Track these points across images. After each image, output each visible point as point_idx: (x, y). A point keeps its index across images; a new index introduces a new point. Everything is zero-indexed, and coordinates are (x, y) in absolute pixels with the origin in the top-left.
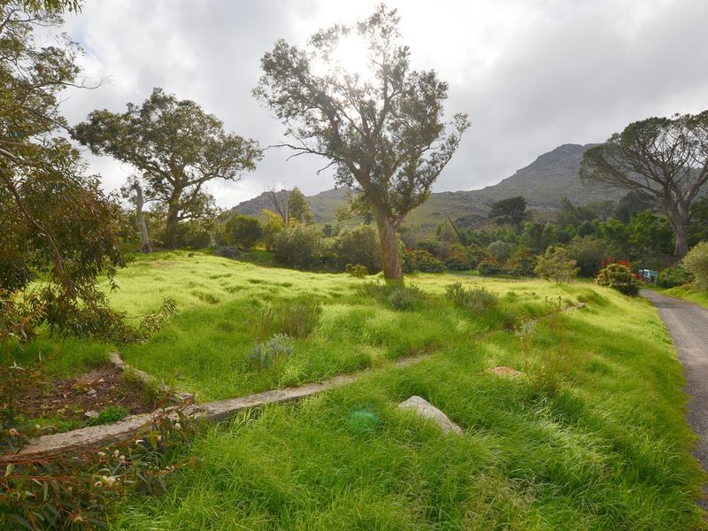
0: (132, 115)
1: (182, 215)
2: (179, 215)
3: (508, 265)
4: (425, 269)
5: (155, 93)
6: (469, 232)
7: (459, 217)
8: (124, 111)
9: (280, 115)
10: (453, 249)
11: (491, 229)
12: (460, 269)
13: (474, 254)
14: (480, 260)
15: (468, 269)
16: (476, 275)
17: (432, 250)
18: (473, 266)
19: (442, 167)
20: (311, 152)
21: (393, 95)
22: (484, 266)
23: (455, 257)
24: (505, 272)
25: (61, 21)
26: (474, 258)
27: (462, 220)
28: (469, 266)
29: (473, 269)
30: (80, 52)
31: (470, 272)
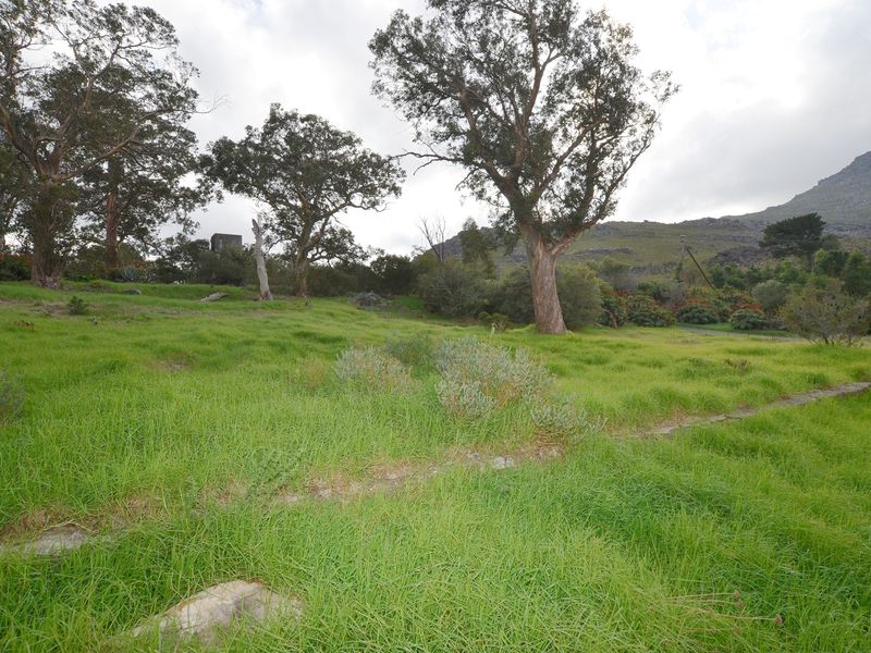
0: (252, 139)
1: (313, 256)
2: (310, 256)
3: (783, 316)
4: (643, 321)
5: (272, 110)
6: (728, 270)
7: (722, 250)
8: (243, 136)
9: (409, 117)
10: (694, 293)
11: (766, 264)
12: (701, 322)
13: (726, 300)
14: (735, 308)
15: (715, 322)
16: (726, 331)
17: (659, 296)
18: (724, 317)
19: (633, 161)
20: (441, 158)
21: (549, 60)
22: (740, 318)
23: (694, 305)
24: (776, 326)
25: (176, 41)
26: (727, 307)
27: (725, 255)
28: (717, 318)
29: (724, 321)
30: (195, 73)
31: (719, 326)
